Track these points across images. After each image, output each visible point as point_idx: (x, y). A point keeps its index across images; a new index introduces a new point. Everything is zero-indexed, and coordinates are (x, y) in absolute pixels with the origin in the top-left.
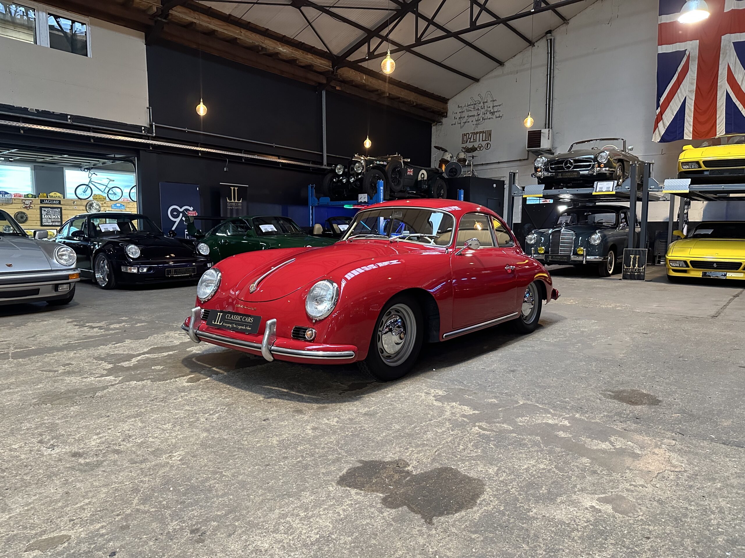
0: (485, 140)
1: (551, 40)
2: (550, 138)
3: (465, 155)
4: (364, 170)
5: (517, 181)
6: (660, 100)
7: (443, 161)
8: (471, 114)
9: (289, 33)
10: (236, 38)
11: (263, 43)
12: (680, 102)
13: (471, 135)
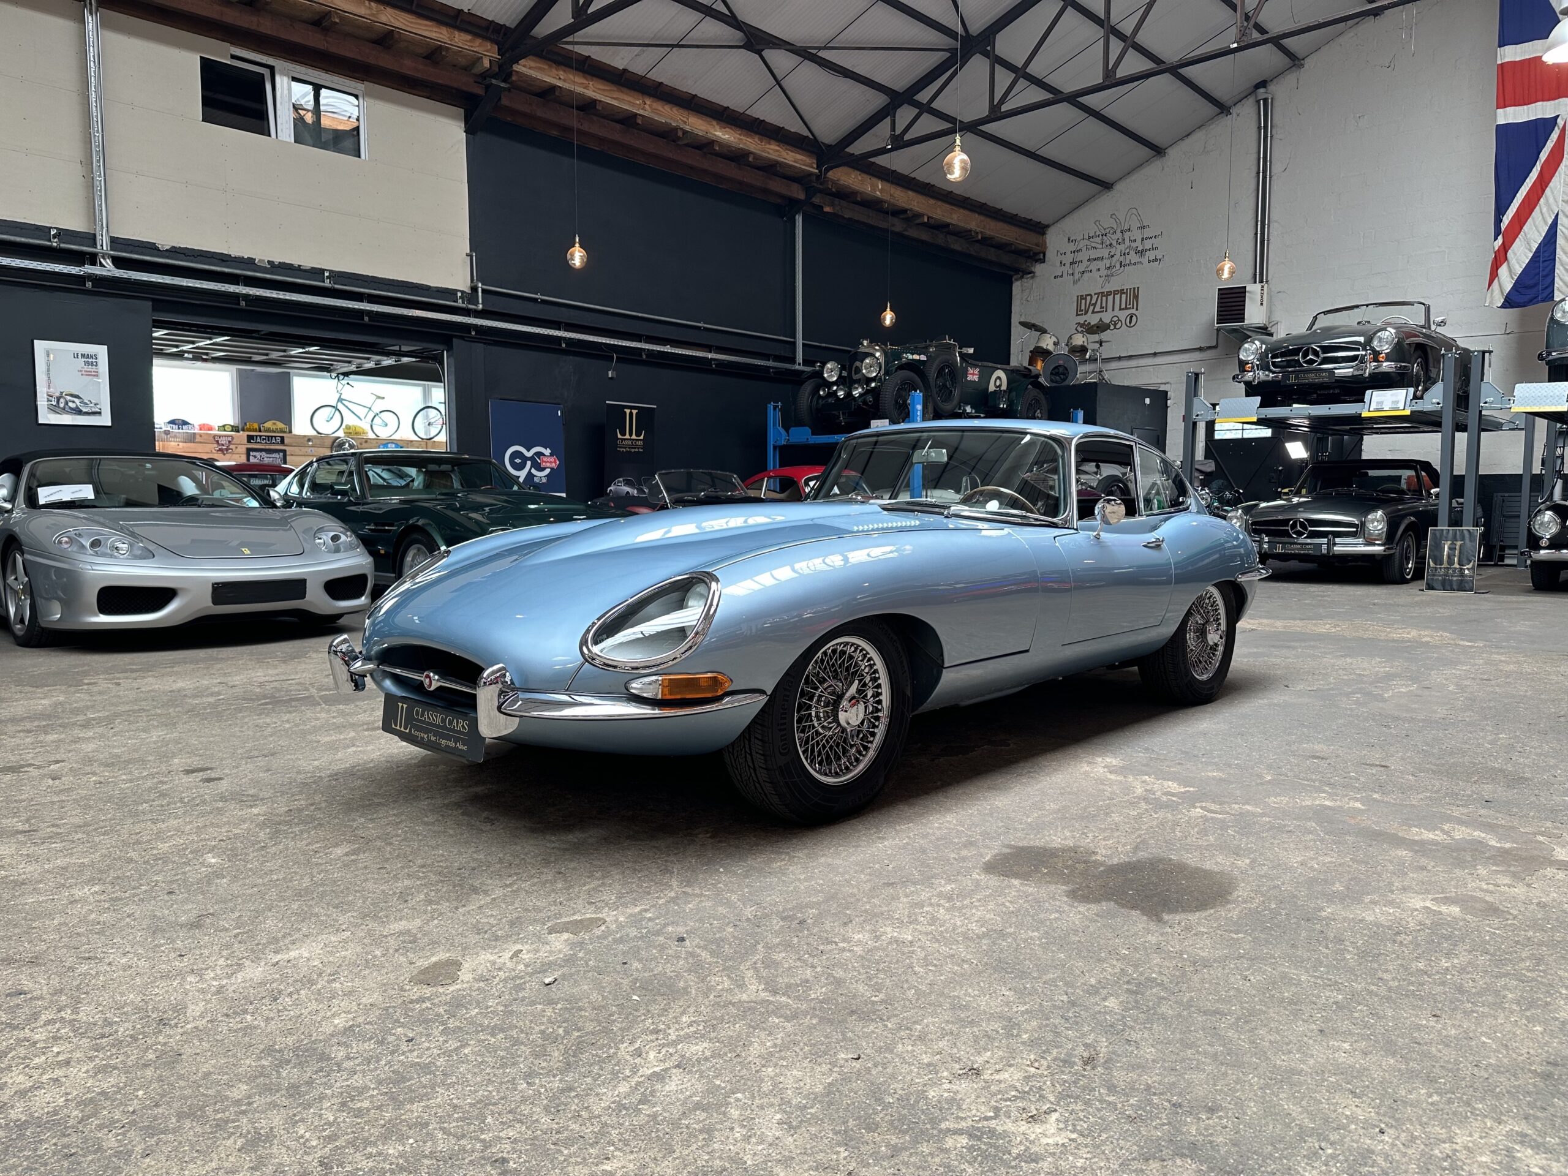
0: (1126, 308)
1: (1265, 100)
2: (1265, 303)
3: (1085, 339)
4: (882, 372)
5: (1202, 391)
6: (1501, 221)
7: (1039, 353)
8: (1094, 254)
9: (734, 101)
10: (636, 114)
11: (685, 123)
12: (1546, 223)
13: (1095, 298)
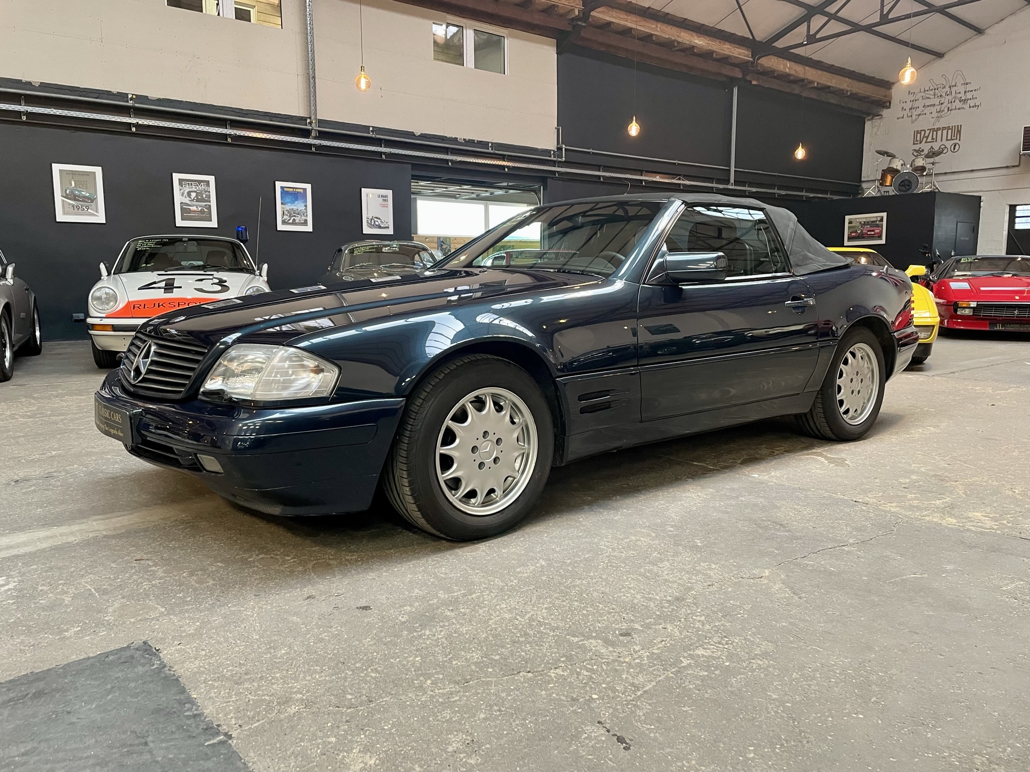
0: (952, 139)
3: (924, 162)
7: (890, 171)
8: (928, 102)
9: (708, 20)
11: (678, 36)
13: (928, 132)
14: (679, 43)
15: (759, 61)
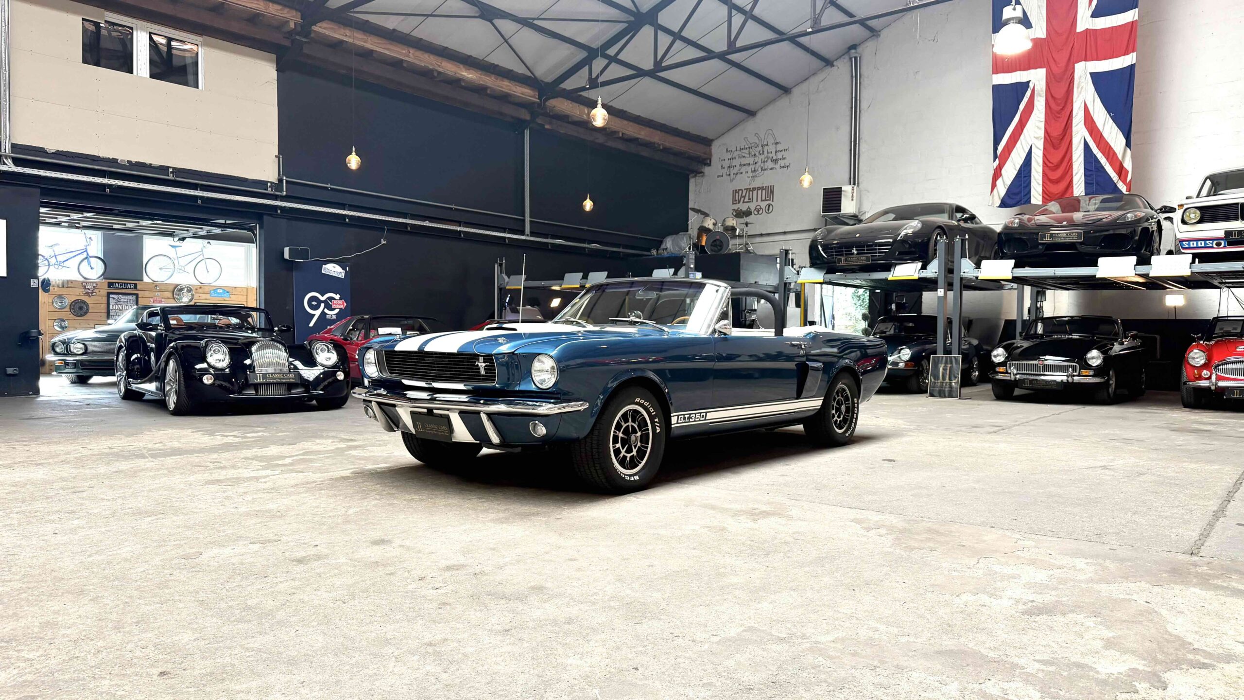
0: (766, 200)
1: (856, 58)
2: (855, 198)
3: (734, 222)
6: (997, 148)
7: (703, 230)
8: (744, 161)
12: (1024, 152)
13: (745, 192)
14: (439, 73)
15: (547, 103)
